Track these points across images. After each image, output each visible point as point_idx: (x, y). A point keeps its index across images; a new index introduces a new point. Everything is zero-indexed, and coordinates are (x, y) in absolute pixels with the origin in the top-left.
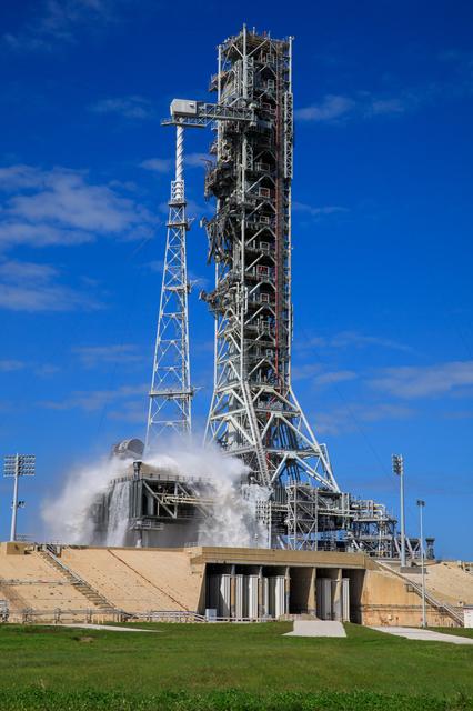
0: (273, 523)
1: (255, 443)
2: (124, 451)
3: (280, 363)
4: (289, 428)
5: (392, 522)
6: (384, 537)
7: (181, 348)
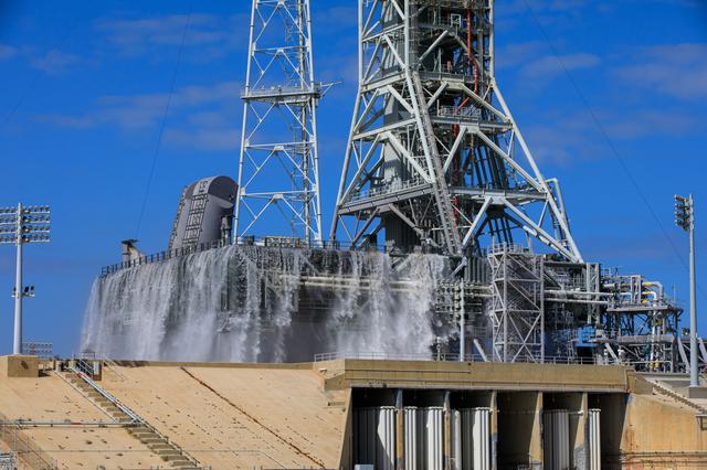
0: (466, 317)
1: (432, 179)
2: (202, 197)
3: (474, 38)
4: (492, 151)
5: (675, 312)
6: (659, 338)
7: (295, 14)
